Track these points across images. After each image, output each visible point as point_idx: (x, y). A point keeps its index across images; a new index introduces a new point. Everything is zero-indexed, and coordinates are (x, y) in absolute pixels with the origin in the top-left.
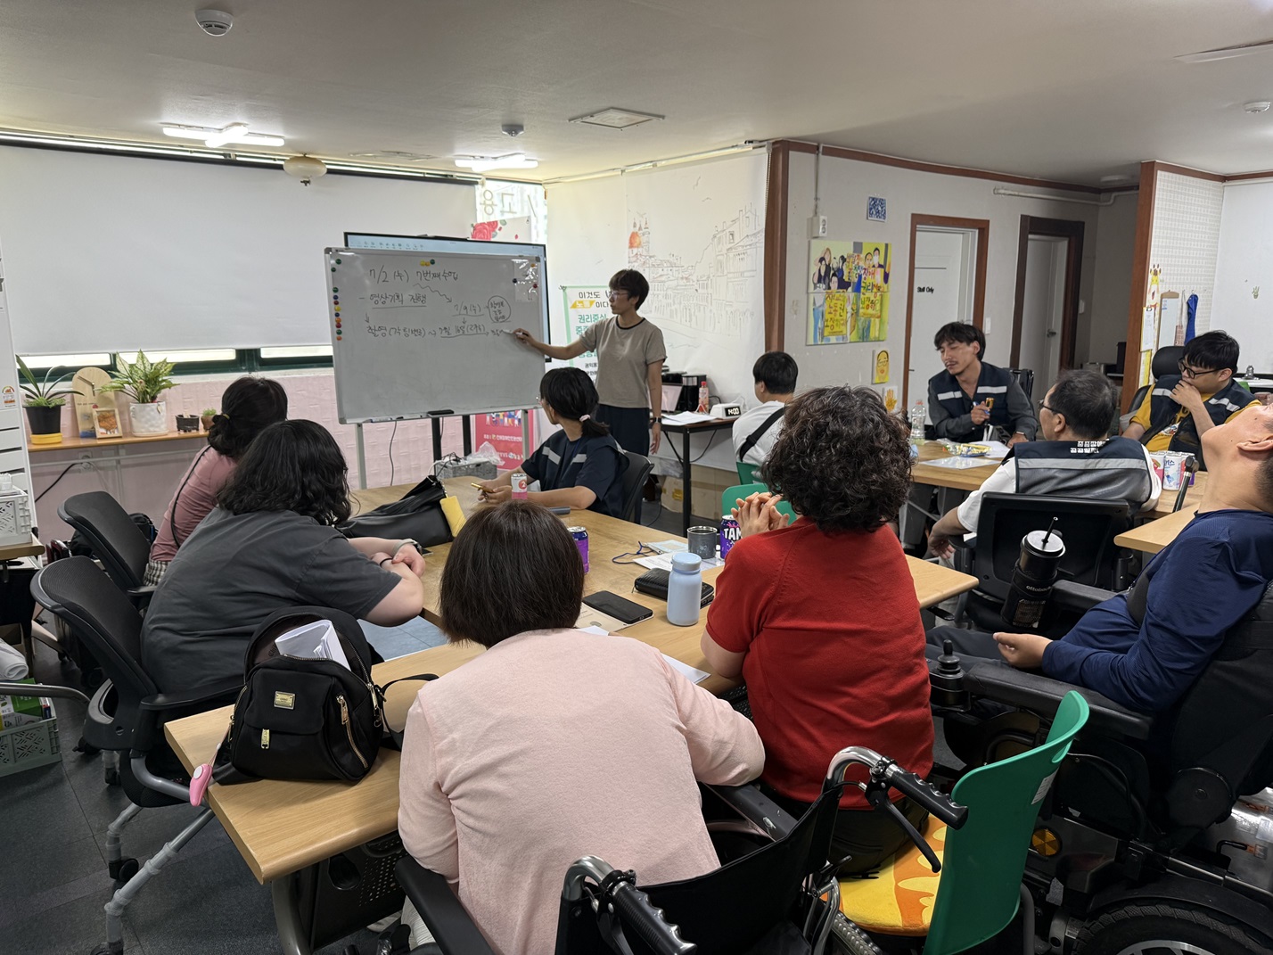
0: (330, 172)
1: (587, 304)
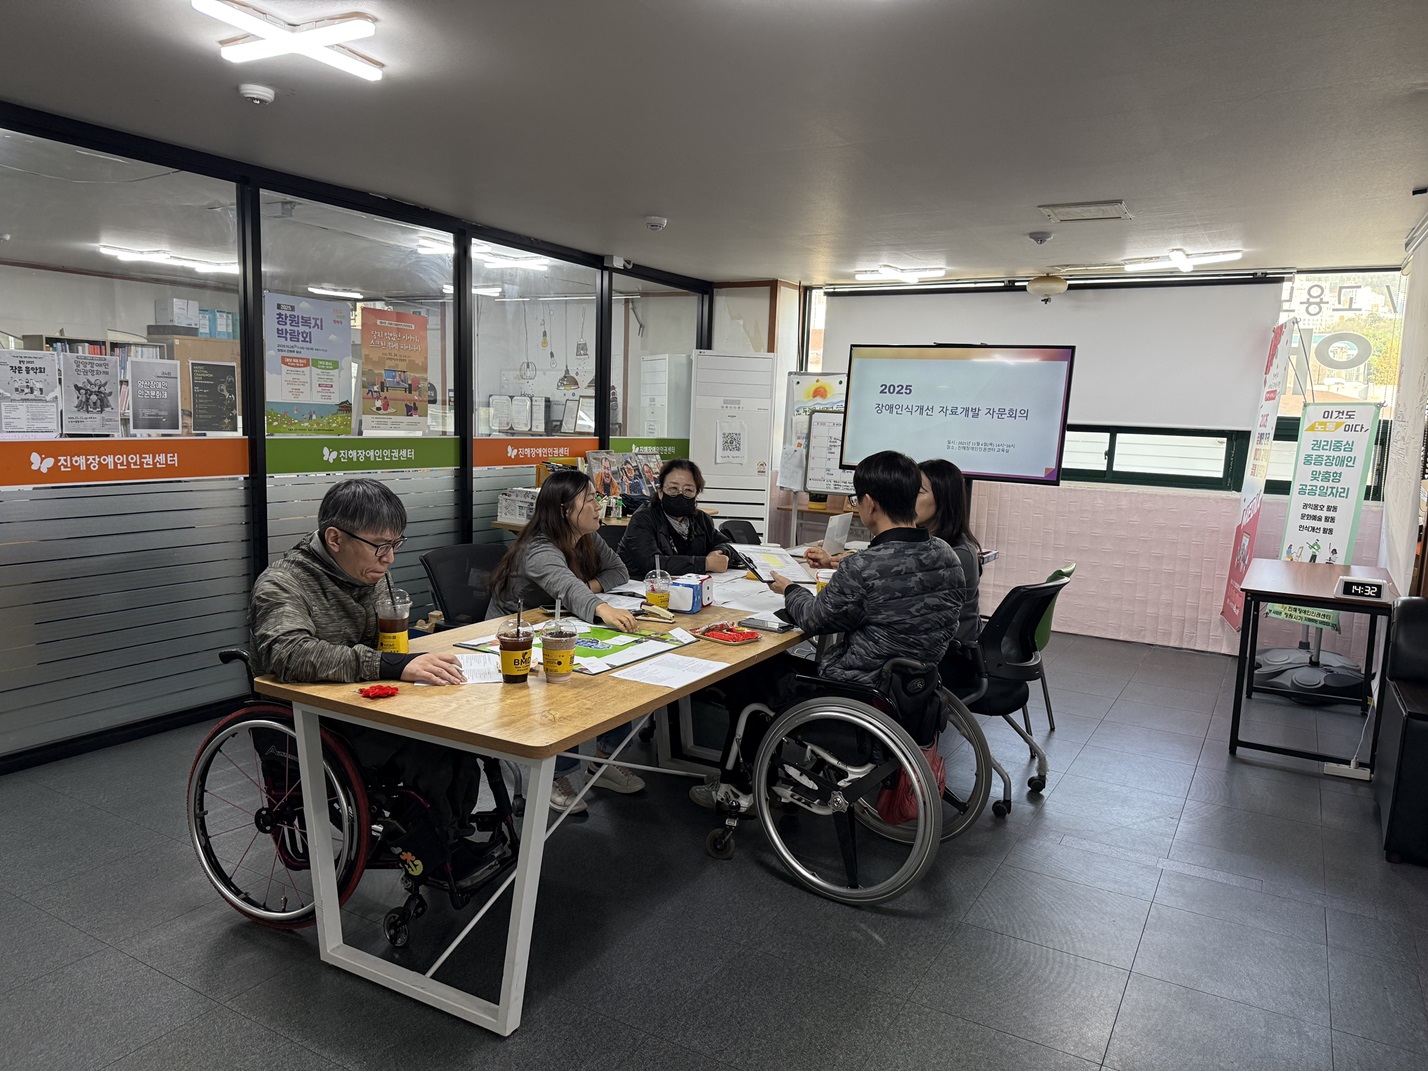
0: (1071, 287)
1: (1330, 426)
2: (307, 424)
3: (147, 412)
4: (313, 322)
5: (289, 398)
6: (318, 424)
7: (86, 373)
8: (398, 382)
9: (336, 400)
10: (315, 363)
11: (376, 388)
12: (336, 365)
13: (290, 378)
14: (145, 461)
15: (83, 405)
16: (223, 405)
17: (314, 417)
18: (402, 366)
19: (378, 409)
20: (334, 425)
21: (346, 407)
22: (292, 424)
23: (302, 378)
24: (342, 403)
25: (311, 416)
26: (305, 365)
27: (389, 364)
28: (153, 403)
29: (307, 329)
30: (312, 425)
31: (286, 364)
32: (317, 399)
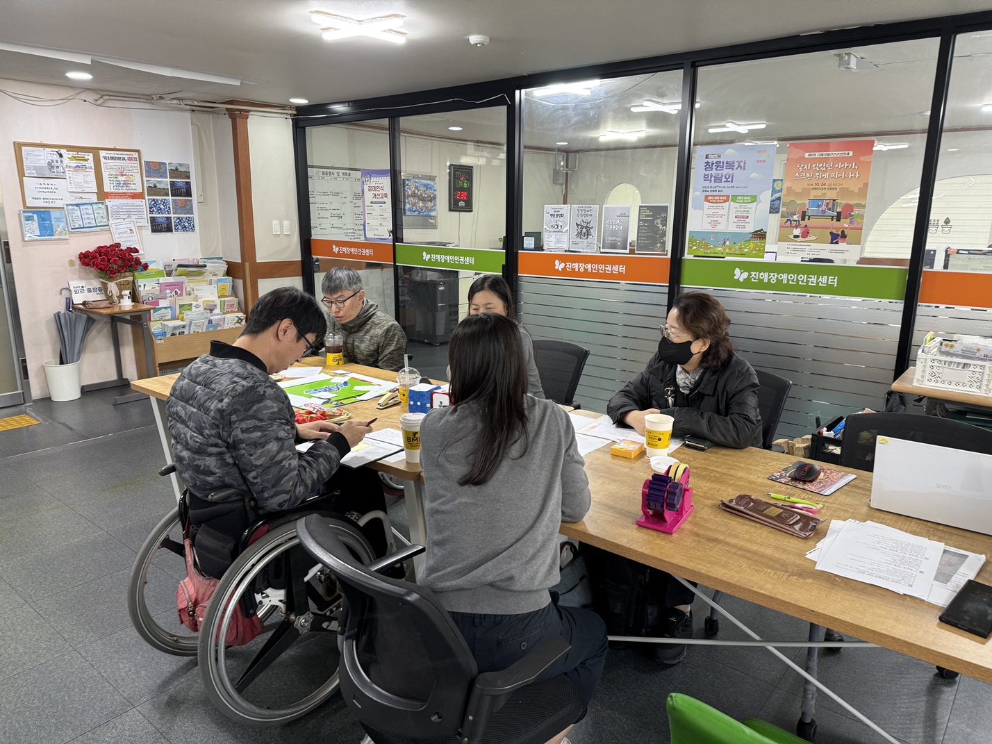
2: (720, 249)
3: (610, 238)
4: (736, 165)
5: (708, 228)
6: (730, 249)
7: (582, 215)
8: (823, 211)
9: (751, 228)
10: (734, 199)
11: (795, 218)
12: (754, 199)
13: (711, 212)
14: (607, 268)
15: (579, 235)
16: (657, 234)
17: (727, 243)
18: (831, 195)
19: (796, 237)
20: (746, 250)
21: (760, 235)
22: (708, 249)
23: (721, 212)
24: (756, 231)
25: (725, 242)
26: (725, 201)
27: (814, 194)
28: (614, 233)
29: (730, 171)
30: (725, 250)
31: (709, 201)
32: (732, 228)
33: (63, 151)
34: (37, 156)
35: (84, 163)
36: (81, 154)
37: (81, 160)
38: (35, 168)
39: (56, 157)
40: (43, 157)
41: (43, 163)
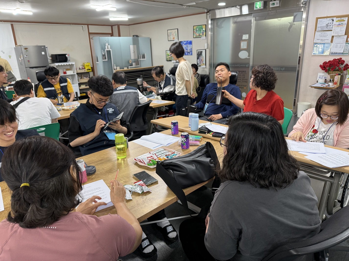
33: (335, 19)
34: (323, 22)
35: (342, 22)
36: (342, 18)
37: (342, 21)
38: (321, 27)
39: (331, 21)
40: (325, 22)
41: (325, 25)
